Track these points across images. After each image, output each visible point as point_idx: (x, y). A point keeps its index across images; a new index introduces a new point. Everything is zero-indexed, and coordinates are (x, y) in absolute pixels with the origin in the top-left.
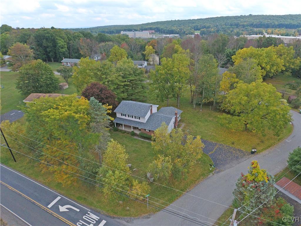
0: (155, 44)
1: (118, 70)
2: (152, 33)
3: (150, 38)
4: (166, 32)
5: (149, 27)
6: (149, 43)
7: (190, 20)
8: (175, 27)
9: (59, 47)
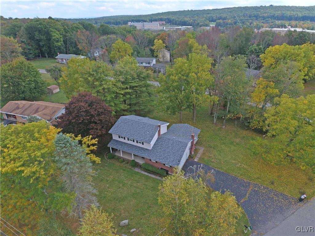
0: (166, 37)
1: (118, 74)
2: (163, 24)
3: (161, 30)
4: (178, 23)
5: (159, 17)
6: (158, 36)
7: (204, 10)
8: (188, 18)
9: (53, 41)
